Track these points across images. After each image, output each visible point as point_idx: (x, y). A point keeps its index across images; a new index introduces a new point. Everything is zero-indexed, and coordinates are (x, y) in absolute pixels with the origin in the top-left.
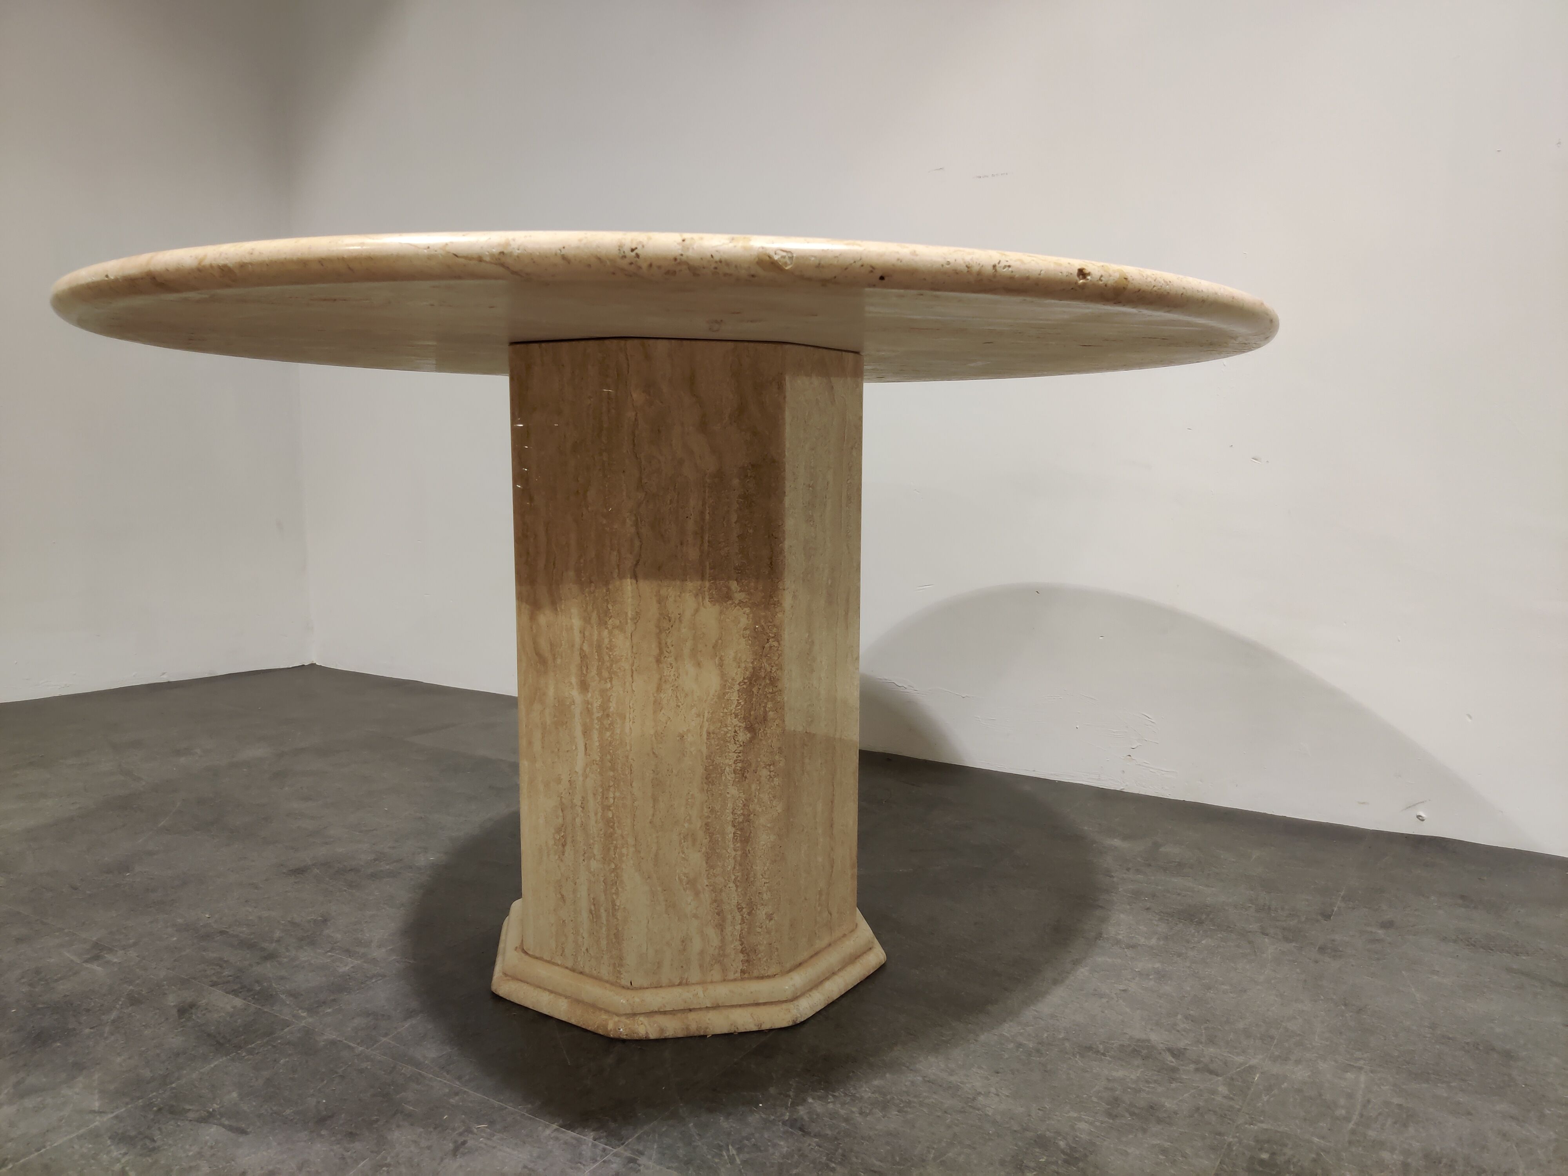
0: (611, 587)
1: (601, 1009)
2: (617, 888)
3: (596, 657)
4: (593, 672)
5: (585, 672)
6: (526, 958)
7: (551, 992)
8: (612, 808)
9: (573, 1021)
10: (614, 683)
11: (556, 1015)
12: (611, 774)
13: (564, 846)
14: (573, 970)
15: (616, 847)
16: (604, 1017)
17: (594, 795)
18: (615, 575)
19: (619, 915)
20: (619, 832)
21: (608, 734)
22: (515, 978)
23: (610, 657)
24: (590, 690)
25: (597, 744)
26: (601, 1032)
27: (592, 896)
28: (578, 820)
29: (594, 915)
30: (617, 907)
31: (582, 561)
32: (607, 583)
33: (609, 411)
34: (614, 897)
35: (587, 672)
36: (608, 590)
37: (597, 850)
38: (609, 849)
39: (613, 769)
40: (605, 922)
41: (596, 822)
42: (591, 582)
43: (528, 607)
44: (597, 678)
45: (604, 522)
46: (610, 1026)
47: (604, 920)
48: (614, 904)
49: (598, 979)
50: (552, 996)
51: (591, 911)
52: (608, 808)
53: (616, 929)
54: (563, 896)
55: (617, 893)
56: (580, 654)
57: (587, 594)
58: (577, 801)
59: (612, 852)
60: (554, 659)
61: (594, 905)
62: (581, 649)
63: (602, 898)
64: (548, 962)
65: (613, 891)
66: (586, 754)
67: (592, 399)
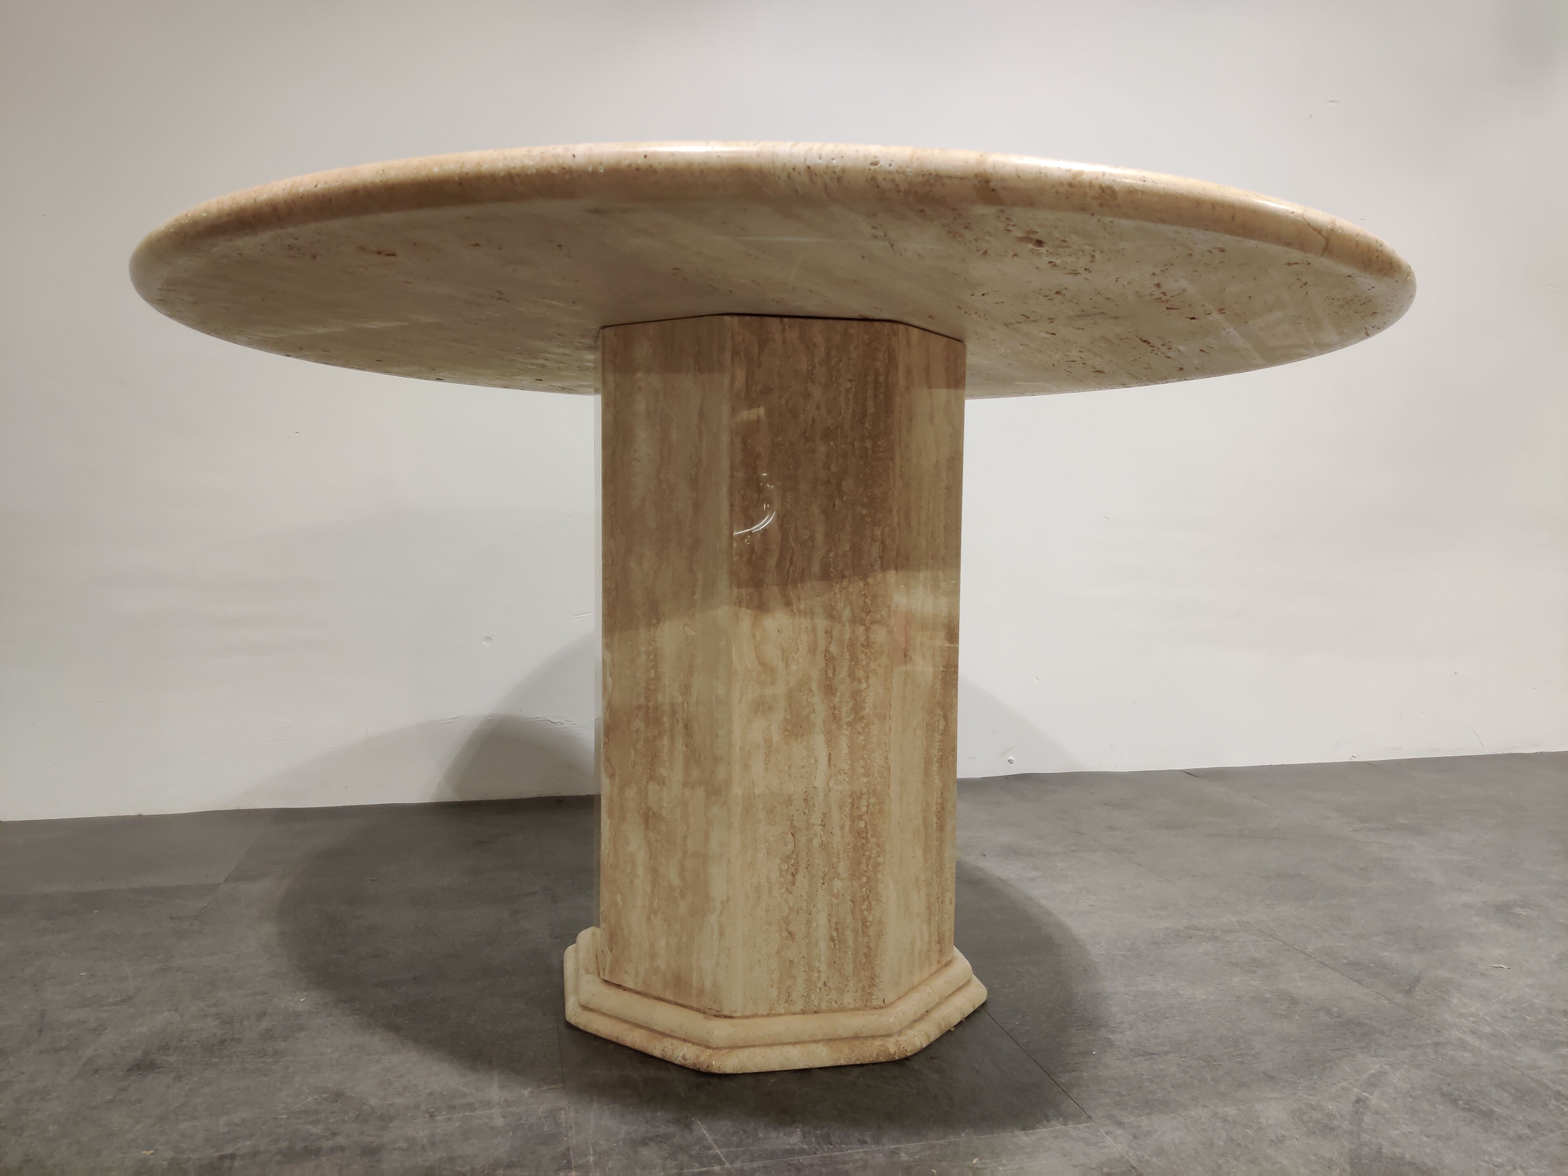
0: (870, 580)
1: (866, 1038)
2: (870, 903)
3: (848, 657)
4: (843, 673)
5: (831, 675)
6: (734, 1021)
7: (793, 1044)
8: (865, 817)
9: (842, 1062)
10: (871, 682)
11: (818, 1064)
12: (865, 780)
13: (794, 875)
14: (804, 1012)
15: (869, 858)
16: (878, 1043)
17: (841, 807)
18: (877, 566)
19: (872, 932)
20: (873, 840)
21: (862, 737)
22: (734, 1047)
23: (866, 655)
24: (838, 694)
25: (846, 751)
26: (882, 1059)
27: (834, 920)
28: (816, 842)
29: (836, 941)
30: (868, 924)
31: (831, 555)
32: (865, 577)
33: (876, 396)
34: (866, 913)
35: (834, 674)
36: (866, 584)
37: (843, 868)
38: (859, 863)
39: (867, 775)
40: (852, 945)
41: (842, 837)
42: (843, 577)
43: (749, 611)
44: (848, 680)
45: (865, 512)
46: (892, 1049)
47: (850, 943)
48: (864, 921)
49: (842, 1009)
50: (799, 1047)
51: (832, 939)
52: (860, 818)
53: (867, 947)
54: (790, 933)
55: (870, 908)
56: (825, 656)
57: (837, 591)
58: (816, 818)
59: (863, 867)
60: (787, 666)
61: (837, 930)
62: (827, 651)
63: (849, 918)
64: (768, 1015)
65: (864, 907)
66: (829, 765)
67: (853, 383)
